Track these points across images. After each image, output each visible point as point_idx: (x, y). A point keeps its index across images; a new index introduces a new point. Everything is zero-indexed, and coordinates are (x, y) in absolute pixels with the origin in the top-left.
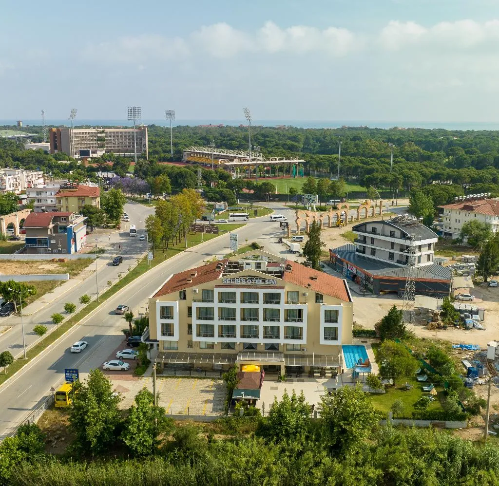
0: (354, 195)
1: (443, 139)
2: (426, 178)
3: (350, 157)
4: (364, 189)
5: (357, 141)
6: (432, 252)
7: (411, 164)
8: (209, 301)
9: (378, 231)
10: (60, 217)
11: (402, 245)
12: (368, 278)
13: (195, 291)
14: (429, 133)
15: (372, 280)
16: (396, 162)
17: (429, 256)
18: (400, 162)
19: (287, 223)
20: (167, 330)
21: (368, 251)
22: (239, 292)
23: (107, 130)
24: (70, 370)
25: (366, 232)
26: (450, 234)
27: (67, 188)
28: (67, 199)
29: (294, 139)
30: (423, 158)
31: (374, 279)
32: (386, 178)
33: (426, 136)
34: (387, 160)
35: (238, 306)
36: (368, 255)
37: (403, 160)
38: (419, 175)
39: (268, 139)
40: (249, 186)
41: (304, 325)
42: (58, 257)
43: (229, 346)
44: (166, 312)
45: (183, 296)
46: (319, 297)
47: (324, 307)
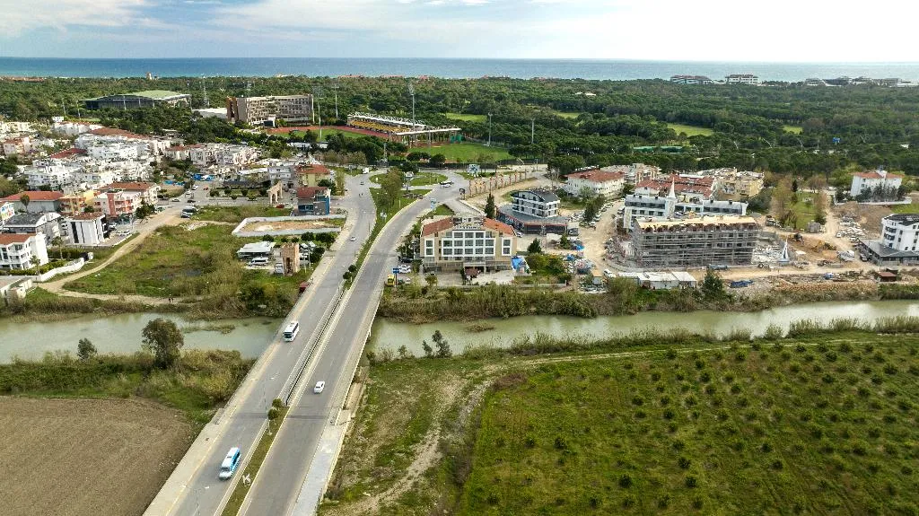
0: (504, 163)
1: (578, 96)
8: (450, 237)
10: (317, 190)
11: (540, 205)
12: (520, 225)
13: (442, 233)
16: (536, 129)
17: (555, 211)
19: (464, 189)
20: (429, 252)
21: (520, 209)
22: (464, 232)
23: (276, 97)
25: (518, 197)
26: (572, 195)
28: (307, 176)
31: (524, 225)
32: (529, 147)
33: (563, 93)
34: (529, 127)
35: (464, 239)
36: (520, 211)
37: (542, 126)
38: (554, 143)
40: (425, 156)
41: (494, 247)
42: (322, 217)
43: (458, 258)
44: (429, 243)
45: (436, 235)
46: (501, 234)
47: (503, 239)
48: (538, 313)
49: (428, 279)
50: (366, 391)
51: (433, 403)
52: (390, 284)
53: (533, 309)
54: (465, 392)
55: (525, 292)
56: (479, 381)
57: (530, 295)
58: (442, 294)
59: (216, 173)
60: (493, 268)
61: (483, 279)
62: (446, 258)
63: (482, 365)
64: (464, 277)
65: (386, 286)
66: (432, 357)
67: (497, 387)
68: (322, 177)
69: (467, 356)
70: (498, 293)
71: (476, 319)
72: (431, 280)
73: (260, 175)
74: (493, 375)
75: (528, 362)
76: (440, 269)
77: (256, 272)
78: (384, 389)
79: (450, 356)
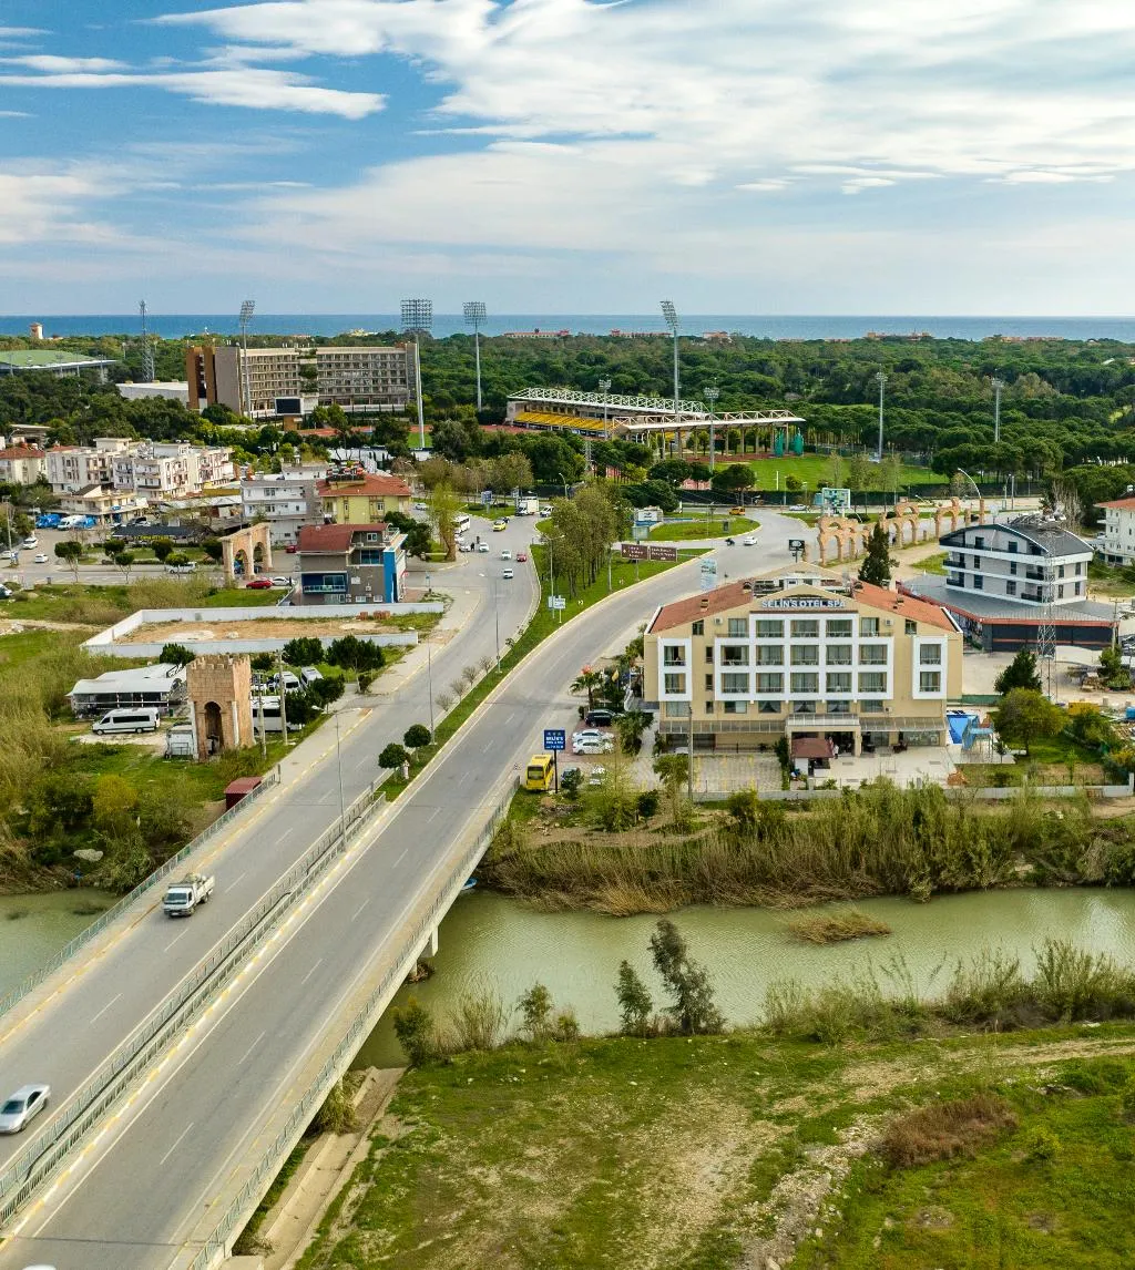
0: (919, 491)
1: (1110, 365)
2: (1073, 453)
3: (903, 411)
4: (942, 479)
5: (912, 373)
6: (1083, 578)
7: (1040, 424)
8: (742, 636)
9: (986, 543)
10: (366, 532)
11: (1030, 566)
12: (971, 625)
13: (718, 621)
14: (1078, 351)
15: (979, 626)
16: (1005, 421)
17: (1077, 584)
18: (1015, 420)
19: (802, 542)
20: (674, 683)
21: (969, 581)
22: (787, 619)
23: (321, 351)
24: (552, 731)
25: (964, 545)
26: (1120, 559)
27: (344, 478)
28: (346, 502)
29: (761, 366)
30: (1063, 411)
31: (984, 625)
32: (988, 454)
33: (1072, 359)
34: (985, 416)
35: (787, 641)
36: (969, 589)
37: (1020, 415)
38: (1057, 447)
39: (702, 368)
40: (699, 473)
41: (888, 669)
42: (371, 609)
43: (769, 707)
44: (675, 655)
45: (698, 629)
46: (911, 626)
47: (918, 640)
48: (1040, 882)
49: (662, 768)
50: (364, 1171)
51: (627, 1222)
52: (533, 785)
53: (1024, 868)
54: (765, 1177)
55: (991, 812)
56: (823, 1130)
57: (1013, 820)
58: (707, 815)
59: (105, 509)
60: (883, 741)
61: (850, 772)
62: (730, 706)
63: (841, 1065)
64: (787, 764)
65: (521, 790)
66: (651, 1034)
67: (895, 1156)
68: (391, 506)
69: (780, 1030)
70: (899, 814)
71: (825, 900)
72: (676, 771)
73: (224, 512)
74: (878, 1104)
75: (1018, 1054)
76: (707, 742)
77: (108, 752)
78: (436, 1160)
79: (716, 1029)
